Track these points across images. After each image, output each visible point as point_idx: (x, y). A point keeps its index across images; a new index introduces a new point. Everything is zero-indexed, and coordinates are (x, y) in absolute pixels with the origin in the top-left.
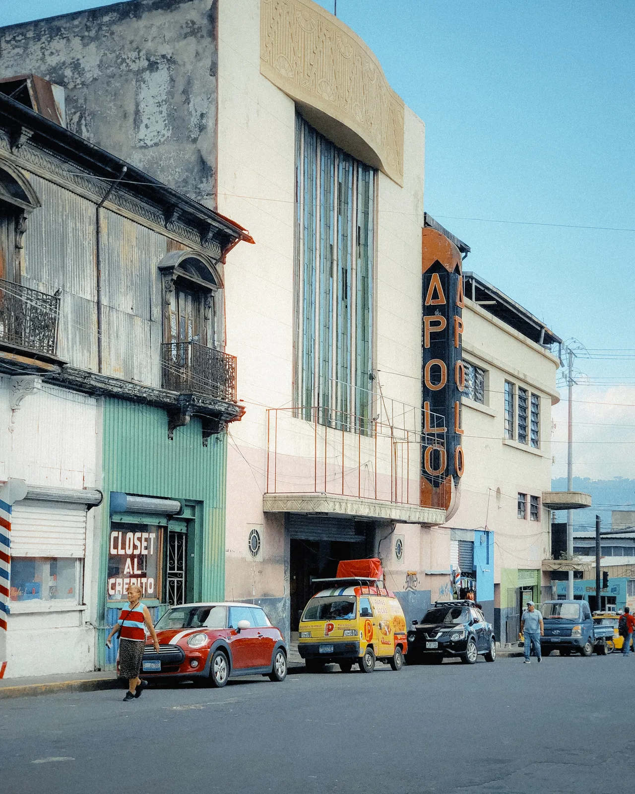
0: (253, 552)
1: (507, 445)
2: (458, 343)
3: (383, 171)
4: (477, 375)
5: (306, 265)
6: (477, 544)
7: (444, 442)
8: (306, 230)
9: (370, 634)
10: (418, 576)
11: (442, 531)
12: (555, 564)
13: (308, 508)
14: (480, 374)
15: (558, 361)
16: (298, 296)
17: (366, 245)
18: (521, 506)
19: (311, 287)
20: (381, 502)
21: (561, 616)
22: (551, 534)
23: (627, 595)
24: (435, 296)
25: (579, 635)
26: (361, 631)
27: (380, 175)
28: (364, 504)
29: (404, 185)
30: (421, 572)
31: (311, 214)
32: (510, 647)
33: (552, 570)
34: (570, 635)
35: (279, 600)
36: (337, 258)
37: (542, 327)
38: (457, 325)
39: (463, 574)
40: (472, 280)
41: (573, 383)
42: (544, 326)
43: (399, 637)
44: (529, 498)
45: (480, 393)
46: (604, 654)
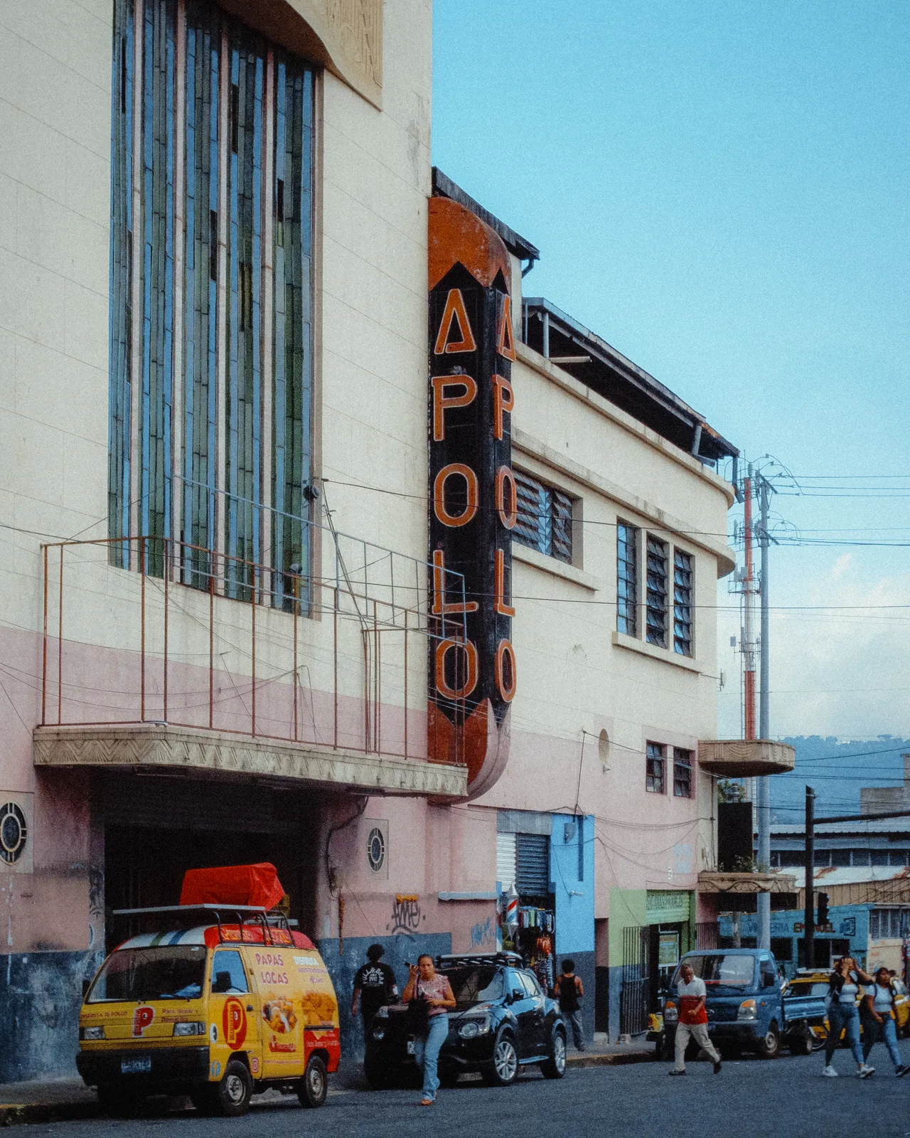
0: (7, 852)
1: (623, 647)
2: (501, 430)
3: (333, 70)
4: (557, 506)
5: (148, 248)
6: (557, 840)
7: (463, 628)
8: (148, 174)
9: (237, 1031)
10: (420, 904)
11: (478, 814)
12: (723, 880)
13: (127, 756)
14: (564, 505)
15: (731, 490)
16: (129, 311)
17: (296, 219)
18: (654, 768)
19: (161, 298)
20: (307, 747)
21: (722, 982)
22: (716, 822)
23: (870, 936)
24: (455, 335)
25: (752, 1018)
26: (213, 1023)
27: (327, 77)
28: (263, 749)
29: (384, 107)
30: (430, 896)
31: (163, 142)
32: (627, 1042)
33: (717, 891)
34: (735, 1018)
35: (78, 956)
36: (228, 240)
37: (696, 421)
38: (499, 395)
39: (524, 900)
40: (543, 317)
41: (770, 541)
42: (701, 419)
43: (318, 1034)
44: (670, 753)
45: (564, 543)
46: (806, 1053)
